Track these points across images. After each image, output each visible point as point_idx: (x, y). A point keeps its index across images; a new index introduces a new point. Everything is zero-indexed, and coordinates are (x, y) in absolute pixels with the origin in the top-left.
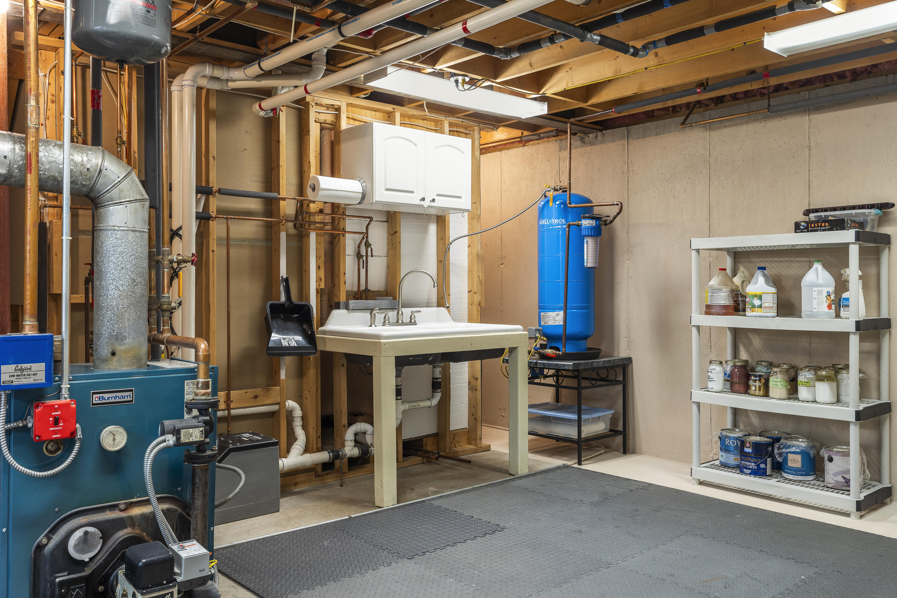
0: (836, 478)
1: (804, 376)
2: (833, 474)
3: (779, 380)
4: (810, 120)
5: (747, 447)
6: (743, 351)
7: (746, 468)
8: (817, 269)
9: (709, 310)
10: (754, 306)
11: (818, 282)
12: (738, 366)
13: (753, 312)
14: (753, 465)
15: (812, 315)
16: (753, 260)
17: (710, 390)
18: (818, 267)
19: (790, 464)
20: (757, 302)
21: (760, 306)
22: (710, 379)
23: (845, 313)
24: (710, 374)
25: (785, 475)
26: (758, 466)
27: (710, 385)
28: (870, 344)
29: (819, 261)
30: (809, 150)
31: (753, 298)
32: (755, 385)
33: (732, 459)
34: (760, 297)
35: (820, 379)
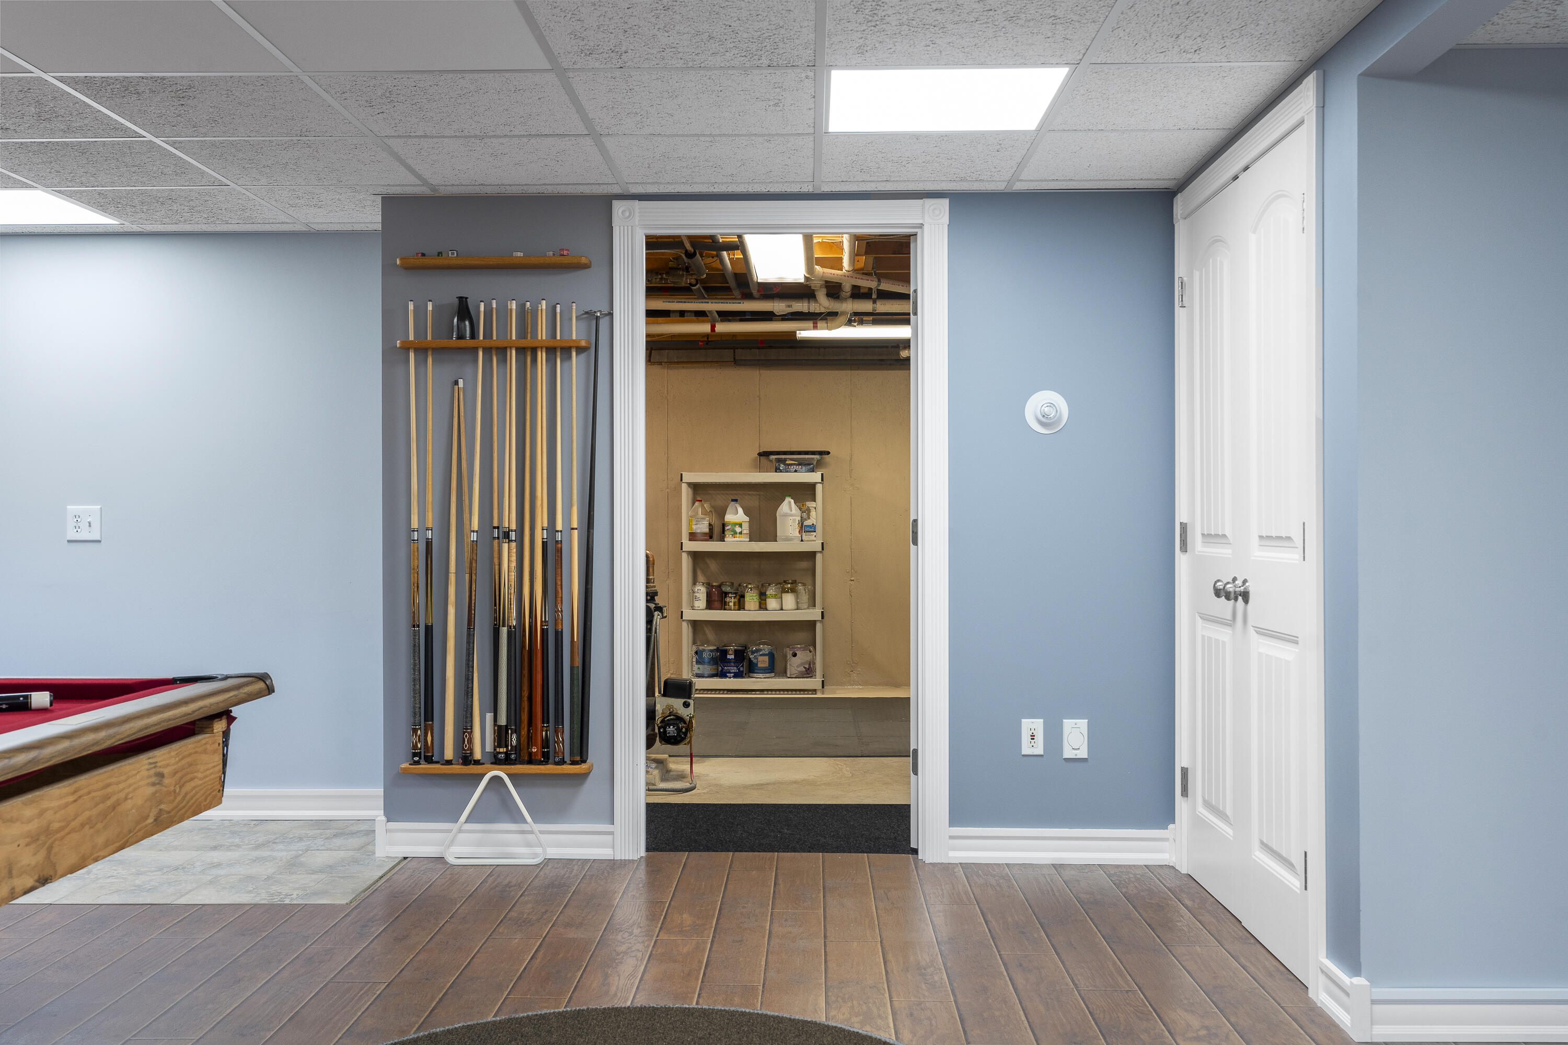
0: (799, 669)
1: (771, 591)
2: (797, 667)
3: (754, 595)
4: (760, 374)
5: (729, 654)
6: (700, 575)
7: (730, 673)
8: (790, 502)
9: (693, 536)
10: (735, 533)
11: (792, 513)
12: (715, 586)
13: (735, 538)
14: (734, 669)
15: (788, 539)
16: (710, 492)
17: (696, 608)
18: (789, 500)
19: (760, 665)
20: (738, 529)
21: (741, 533)
22: (697, 599)
23: (806, 537)
24: (696, 594)
25: (755, 675)
26: (739, 669)
27: (697, 604)
28: (807, 563)
29: (790, 496)
30: (759, 399)
31: (735, 526)
32: (731, 601)
33: (707, 669)
34: (740, 525)
35: (784, 591)
